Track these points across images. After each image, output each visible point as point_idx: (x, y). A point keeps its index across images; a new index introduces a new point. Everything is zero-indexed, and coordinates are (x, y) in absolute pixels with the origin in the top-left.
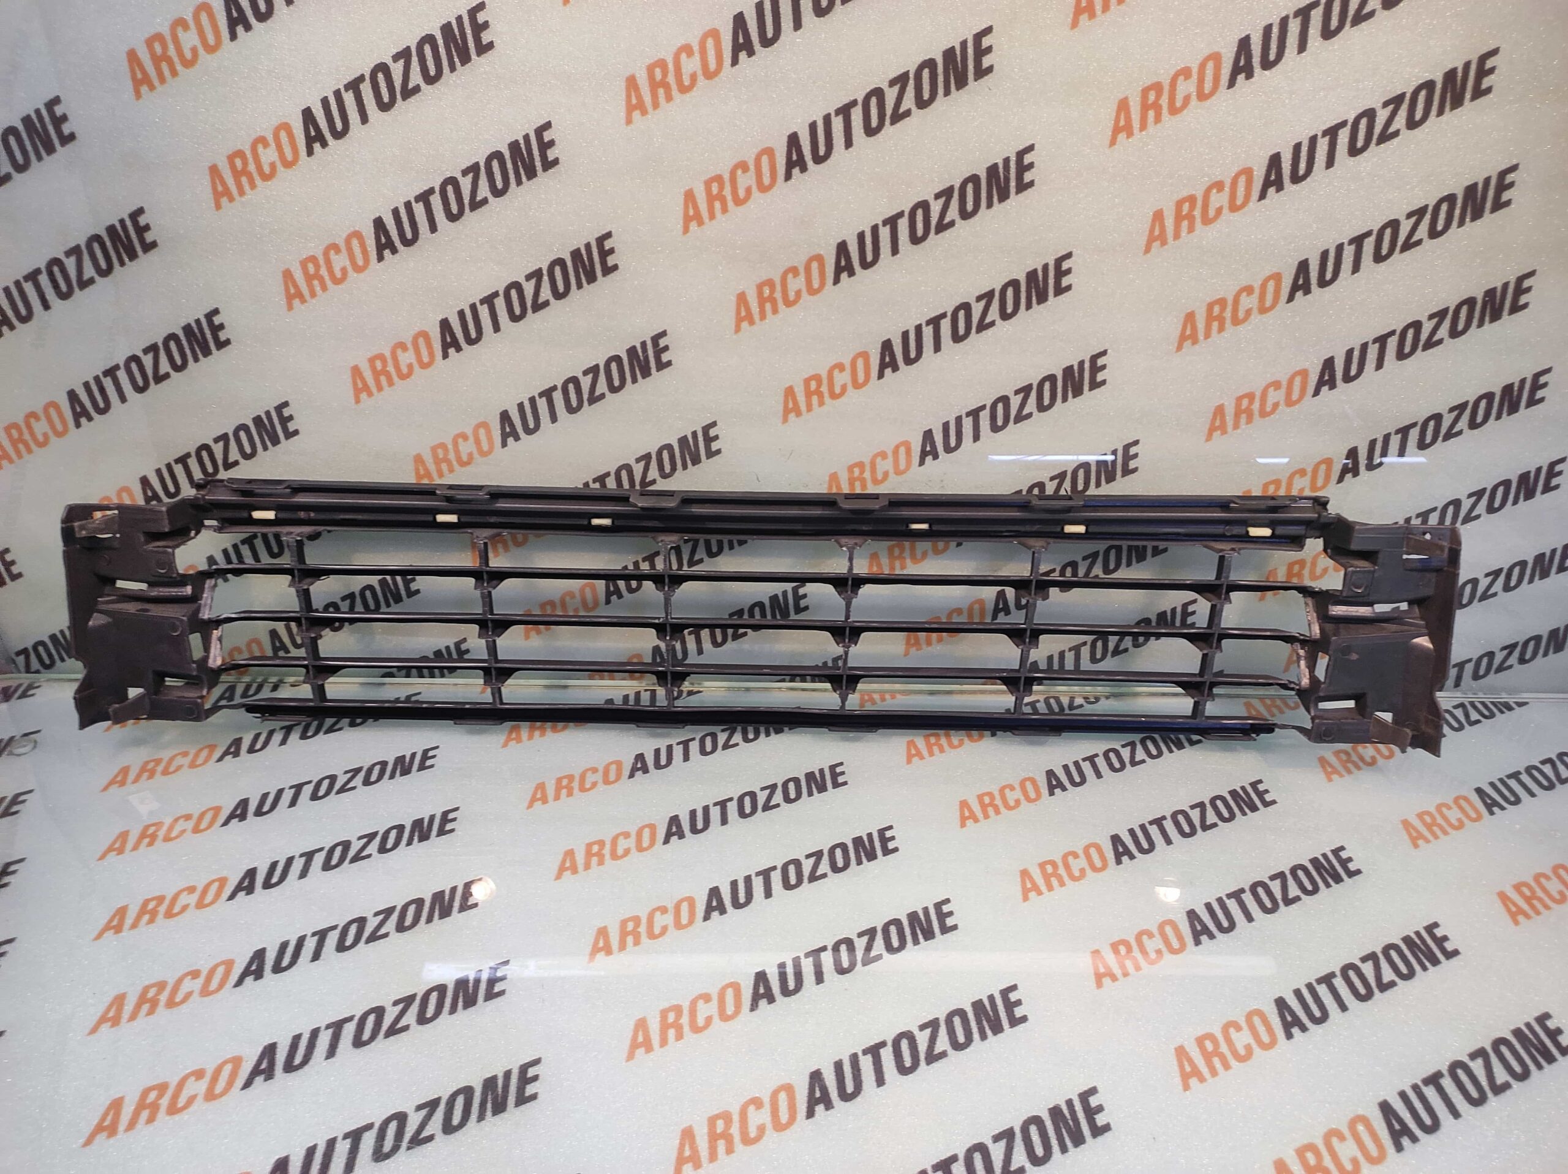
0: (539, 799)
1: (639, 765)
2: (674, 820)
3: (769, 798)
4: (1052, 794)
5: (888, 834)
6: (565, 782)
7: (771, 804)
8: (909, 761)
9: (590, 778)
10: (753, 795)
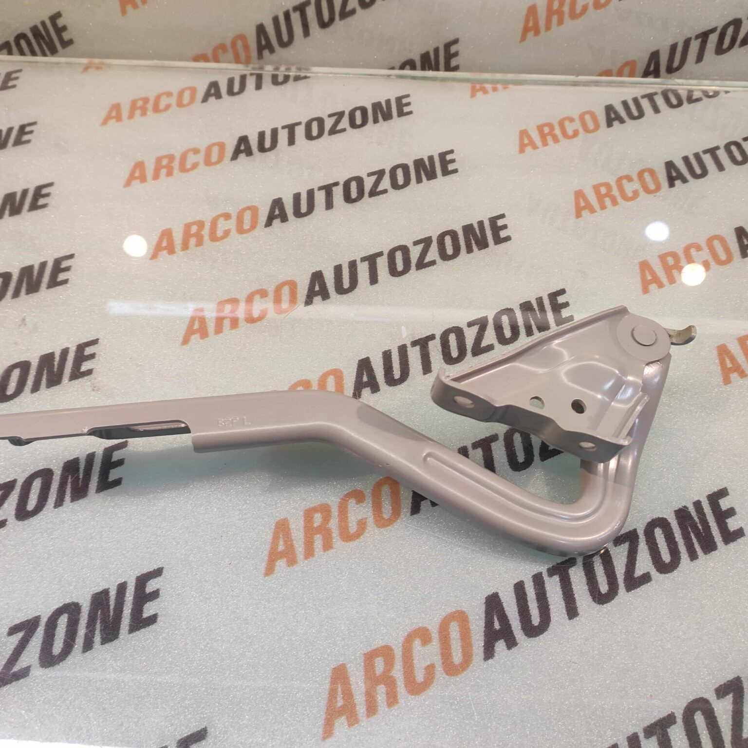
0: (137, 178)
1: (242, 148)
2: (278, 203)
3: (377, 184)
4: (671, 184)
5: (500, 223)
6: (165, 162)
7: (378, 190)
8: (522, 150)
9: (191, 159)
10: (359, 180)
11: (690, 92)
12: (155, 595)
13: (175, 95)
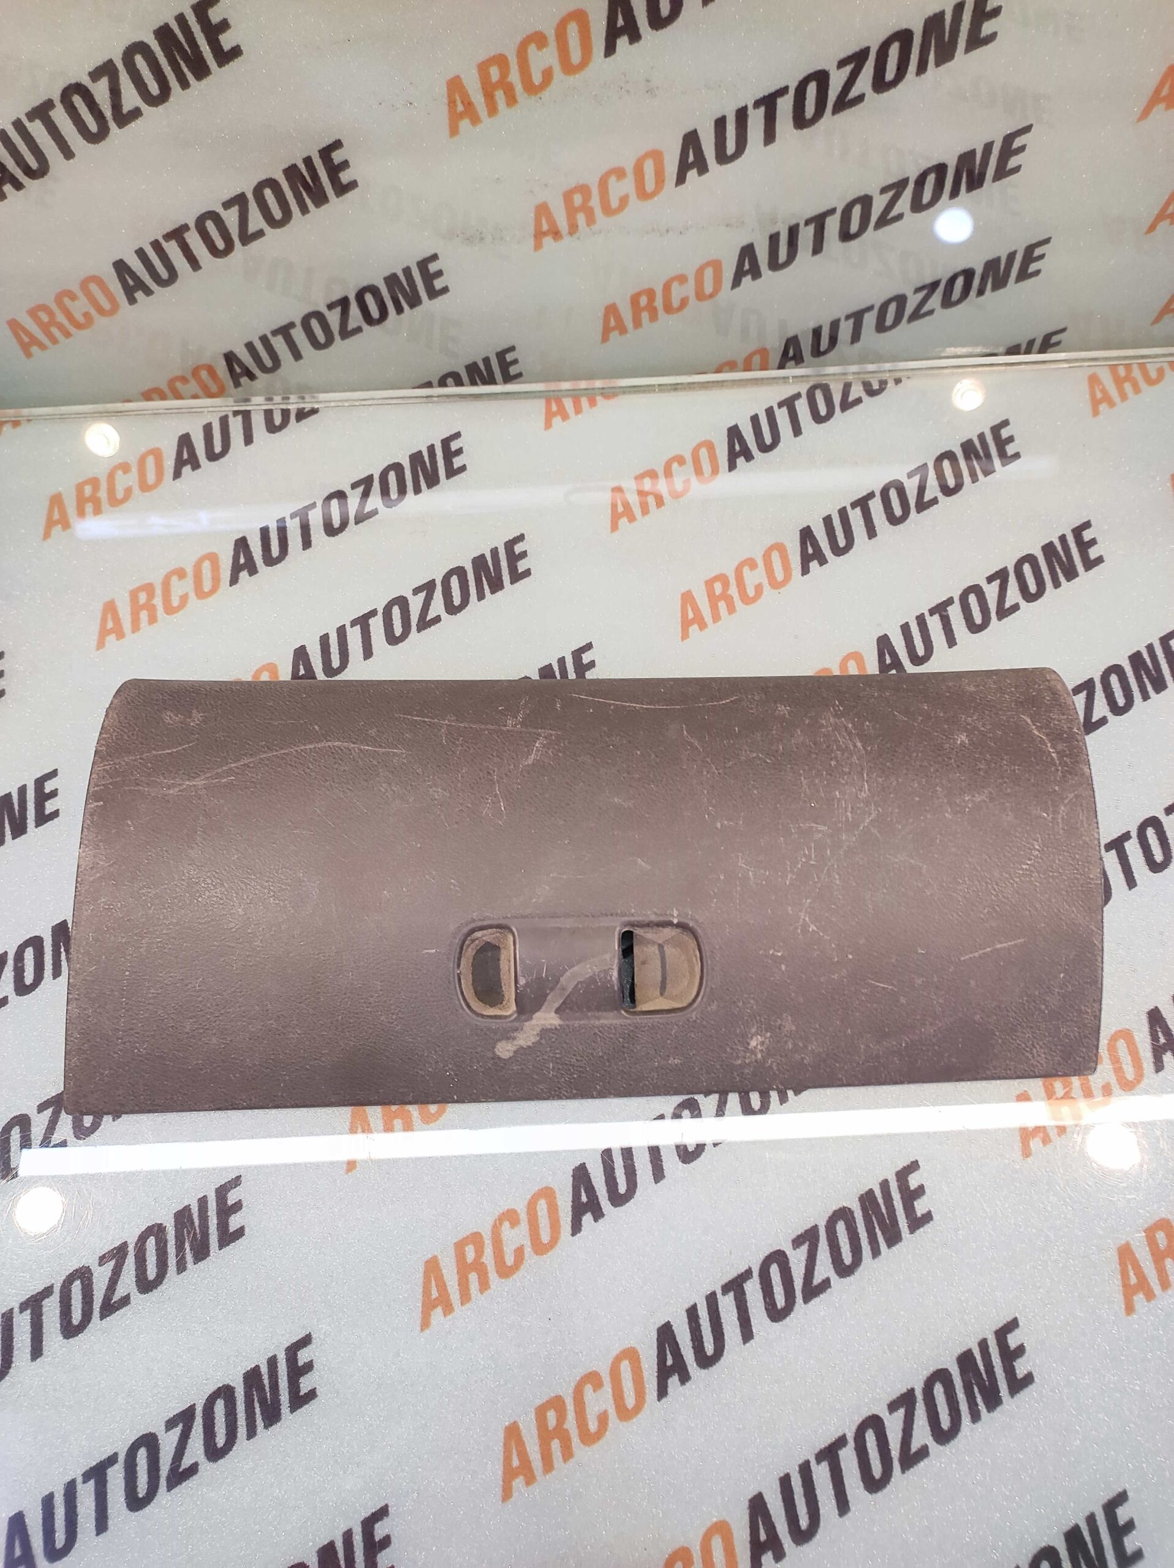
11: (847, 387)
12: (238, 1206)
13: (134, 470)
